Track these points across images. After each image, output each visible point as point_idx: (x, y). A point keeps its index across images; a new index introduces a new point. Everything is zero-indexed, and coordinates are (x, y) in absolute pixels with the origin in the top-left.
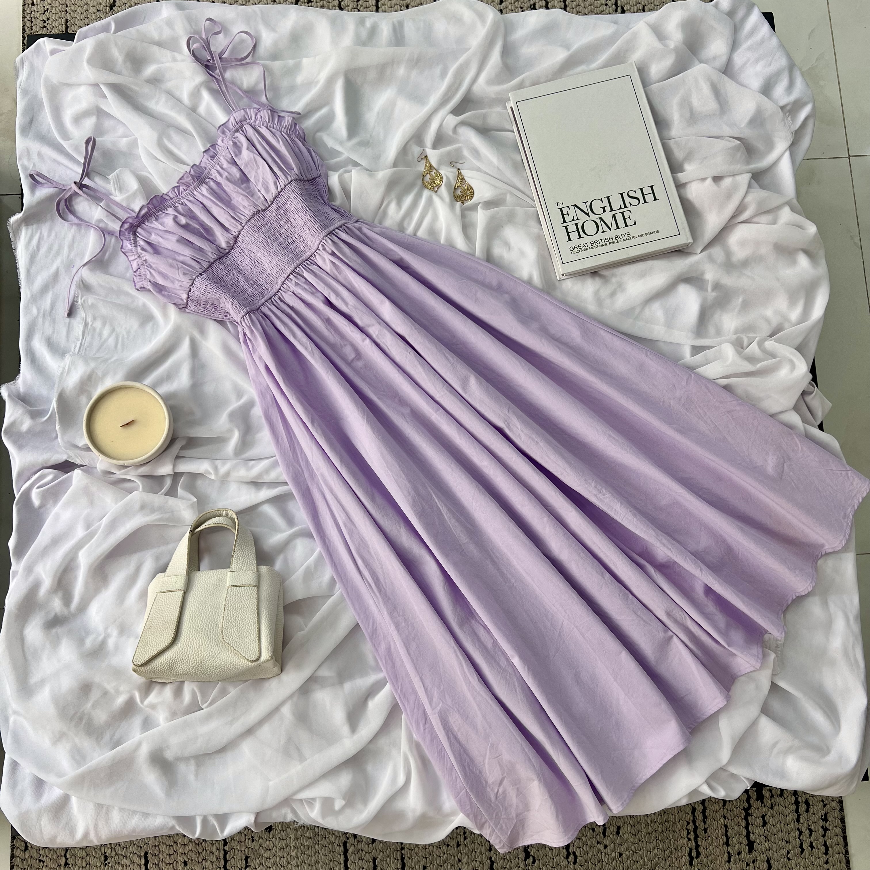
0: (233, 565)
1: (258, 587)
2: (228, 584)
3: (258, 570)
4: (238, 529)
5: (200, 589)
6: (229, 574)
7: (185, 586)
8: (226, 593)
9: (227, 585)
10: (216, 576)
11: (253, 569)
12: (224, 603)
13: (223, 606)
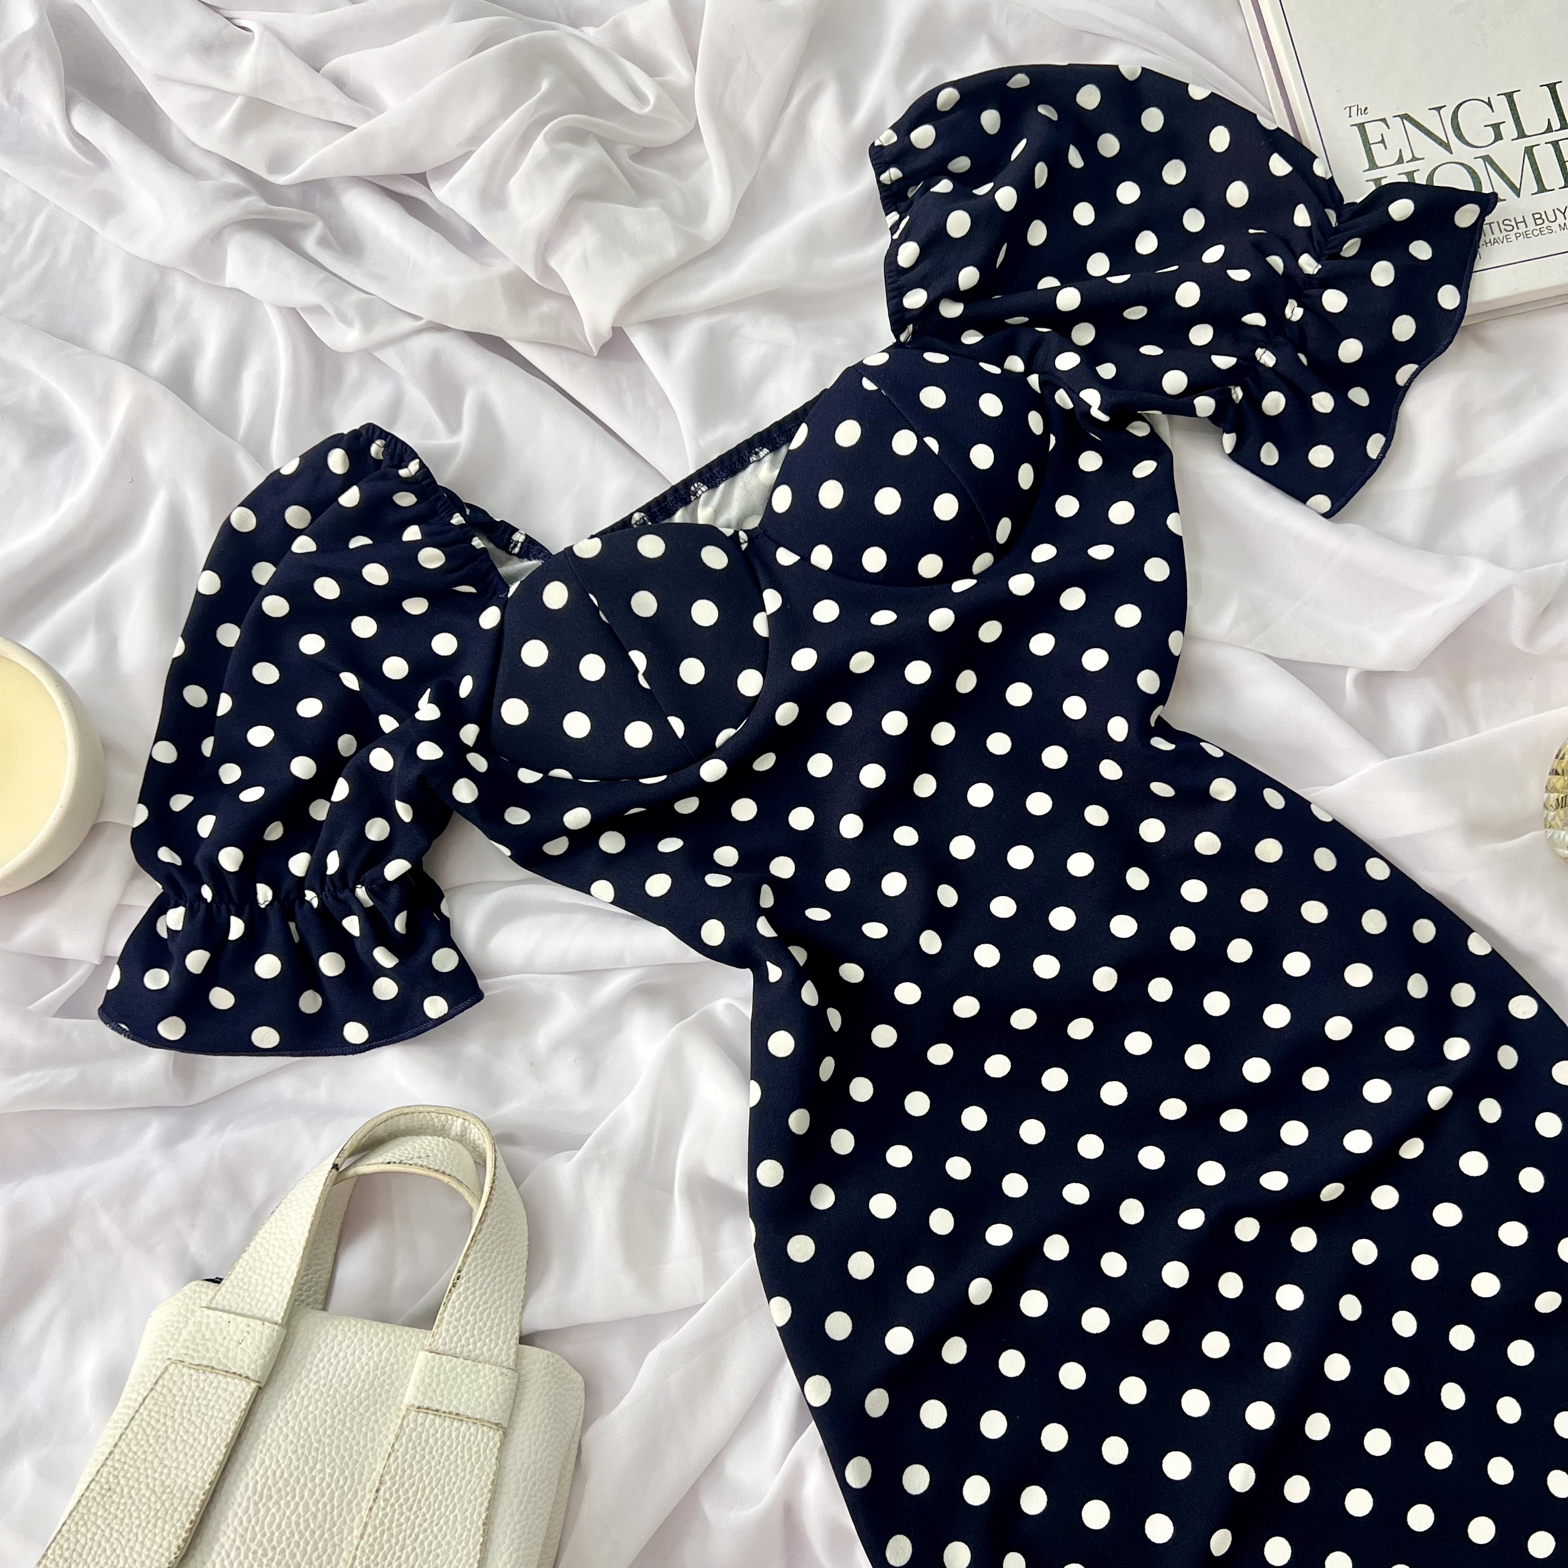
0: (444, 1326)
1: (505, 1430)
2: (410, 1396)
3: (517, 1368)
4: (489, 1200)
5: (313, 1387)
6: (422, 1356)
7: (264, 1366)
8: (394, 1428)
9: (407, 1400)
10: (376, 1350)
11: (503, 1357)
12: (379, 1468)
13: (375, 1476)
